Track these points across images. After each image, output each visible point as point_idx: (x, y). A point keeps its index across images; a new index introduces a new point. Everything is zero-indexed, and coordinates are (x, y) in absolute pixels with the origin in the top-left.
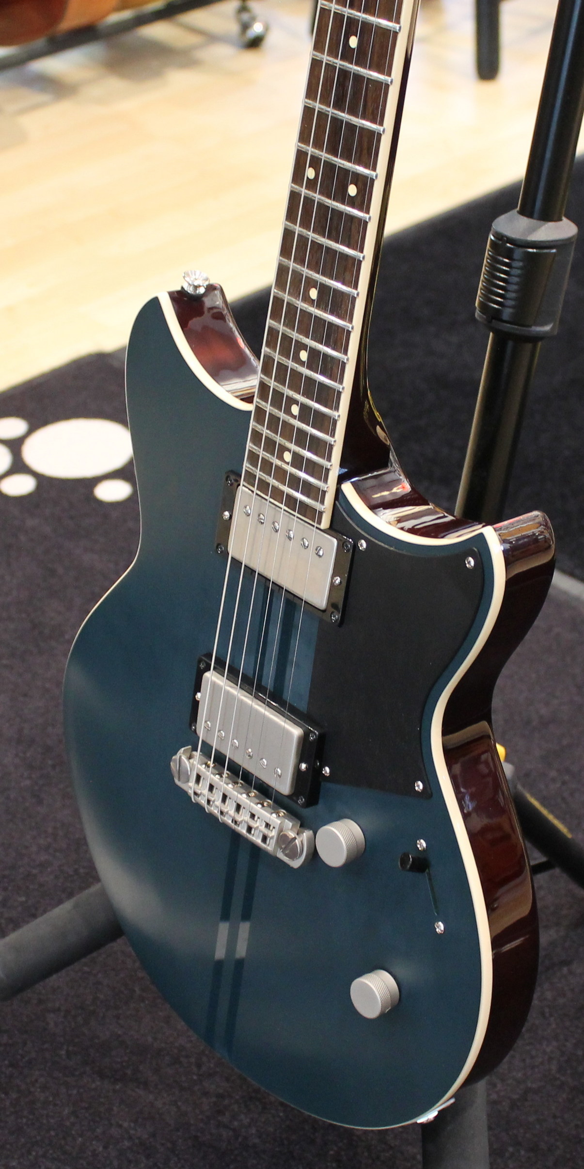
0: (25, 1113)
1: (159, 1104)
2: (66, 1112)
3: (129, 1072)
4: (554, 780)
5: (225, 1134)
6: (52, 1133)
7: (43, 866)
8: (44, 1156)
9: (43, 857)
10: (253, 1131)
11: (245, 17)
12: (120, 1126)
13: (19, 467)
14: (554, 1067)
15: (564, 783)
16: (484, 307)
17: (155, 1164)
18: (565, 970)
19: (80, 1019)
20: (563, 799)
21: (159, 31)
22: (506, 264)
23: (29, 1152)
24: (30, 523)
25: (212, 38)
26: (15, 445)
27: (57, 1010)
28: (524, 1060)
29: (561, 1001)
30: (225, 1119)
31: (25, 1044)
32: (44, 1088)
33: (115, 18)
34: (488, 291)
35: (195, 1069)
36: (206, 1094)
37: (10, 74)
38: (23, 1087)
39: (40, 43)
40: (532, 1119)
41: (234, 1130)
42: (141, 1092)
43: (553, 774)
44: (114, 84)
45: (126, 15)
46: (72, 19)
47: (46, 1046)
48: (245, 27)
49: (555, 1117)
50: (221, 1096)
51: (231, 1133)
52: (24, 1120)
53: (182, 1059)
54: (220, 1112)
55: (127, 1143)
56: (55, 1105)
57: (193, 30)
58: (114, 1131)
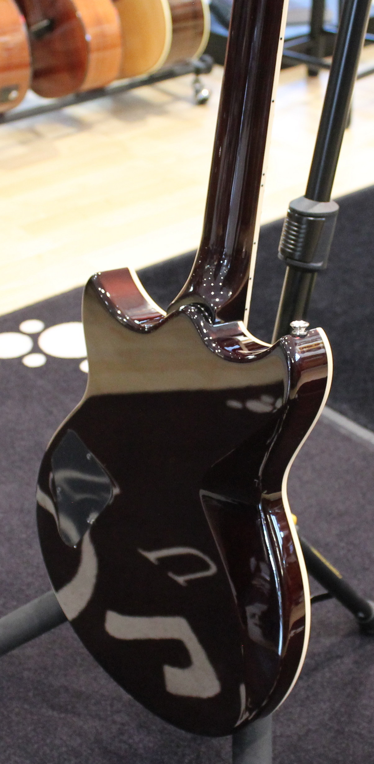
0: (5, 728)
1: (86, 727)
2: (30, 728)
3: (69, 707)
4: (343, 548)
5: (124, 746)
6: (20, 741)
7: (29, 585)
8: (14, 754)
9: (30, 580)
10: (141, 745)
11: (198, 85)
12: (61, 739)
13: (36, 349)
14: (327, 717)
15: (349, 551)
16: (283, 251)
17: (80, 762)
18: (339, 661)
19: (43, 676)
20: (348, 560)
21: (144, 92)
22: (296, 226)
23: (5, 751)
24: (40, 382)
25: (177, 98)
26: (35, 337)
27: (29, 669)
28: (308, 713)
29: (335, 679)
30: (125, 738)
31: (8, 688)
32: (17, 714)
33: (116, 84)
34: (286, 242)
35: (109, 708)
36: (114, 722)
37: (52, 115)
38: (5, 713)
39: (70, 97)
40: (310, 747)
41: (129, 745)
42: (75, 719)
43: (342, 544)
44: (115, 124)
45: (124, 82)
46: (90, 83)
47: (21, 690)
48: (197, 92)
49: (324, 747)
50: (123, 724)
51: (127, 746)
52: (4, 733)
53: (103, 702)
54: (122, 734)
55: (64, 749)
56: (23, 725)
57: (166, 93)
58: (57, 742)
